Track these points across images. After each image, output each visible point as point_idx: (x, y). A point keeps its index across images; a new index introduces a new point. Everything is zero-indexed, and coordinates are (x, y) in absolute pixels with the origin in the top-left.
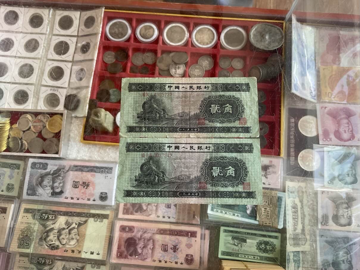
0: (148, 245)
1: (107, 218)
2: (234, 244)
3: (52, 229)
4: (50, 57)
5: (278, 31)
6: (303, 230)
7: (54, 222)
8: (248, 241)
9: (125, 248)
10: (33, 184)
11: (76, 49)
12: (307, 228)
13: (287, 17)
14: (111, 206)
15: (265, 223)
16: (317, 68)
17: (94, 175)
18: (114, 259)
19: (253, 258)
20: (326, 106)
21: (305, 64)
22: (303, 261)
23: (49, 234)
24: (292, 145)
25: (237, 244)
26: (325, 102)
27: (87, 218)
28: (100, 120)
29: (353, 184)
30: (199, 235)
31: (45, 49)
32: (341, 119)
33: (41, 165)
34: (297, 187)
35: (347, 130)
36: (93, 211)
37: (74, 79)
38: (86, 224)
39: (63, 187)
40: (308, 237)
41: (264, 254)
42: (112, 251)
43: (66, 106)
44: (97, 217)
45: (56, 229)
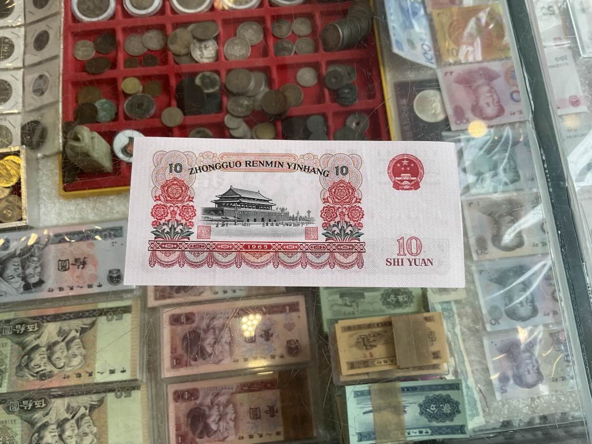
1: (130, 312)
2: (346, 305)
7: (37, 335)
8: (366, 294)
9: (183, 349)
14: (132, 290)
16: (428, 15)
17: (92, 244)
20: (452, 70)
21: (408, 10)
22: (459, 316)
23: (32, 355)
25: (349, 304)
26: (450, 64)
27: (94, 319)
35: (491, 101)
36: (102, 305)
37: (30, 95)
44: (112, 313)
45: (43, 345)
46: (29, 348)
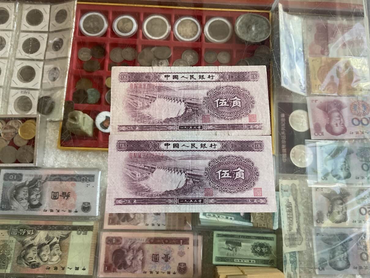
0: (138, 256)
1: (92, 230)
2: (229, 249)
3: (32, 246)
4: (19, 56)
5: (264, 22)
6: (298, 230)
7: (33, 238)
8: (243, 244)
9: (112, 261)
10: (7, 197)
11: (47, 46)
12: (303, 227)
13: (273, 6)
14: (95, 217)
15: (260, 225)
16: (305, 60)
17: (74, 184)
18: (102, 273)
19: (248, 262)
20: (317, 99)
21: (294, 56)
22: (300, 261)
23: (28, 251)
24: (284, 142)
25: (231, 249)
26: (316, 95)
27: (69, 232)
28: (78, 123)
29: (347, 179)
30: (191, 242)
31: (13, 48)
32: (333, 112)
33: (15, 176)
34: (290, 185)
35: (339, 123)
36: (75, 223)
37: (47, 80)
38: (69, 237)
39: (41, 199)
40: (304, 236)
41: (260, 257)
42: (99, 265)
43: (39, 110)
44: (81, 229)
45: (36, 245)
46: (27, 245)
